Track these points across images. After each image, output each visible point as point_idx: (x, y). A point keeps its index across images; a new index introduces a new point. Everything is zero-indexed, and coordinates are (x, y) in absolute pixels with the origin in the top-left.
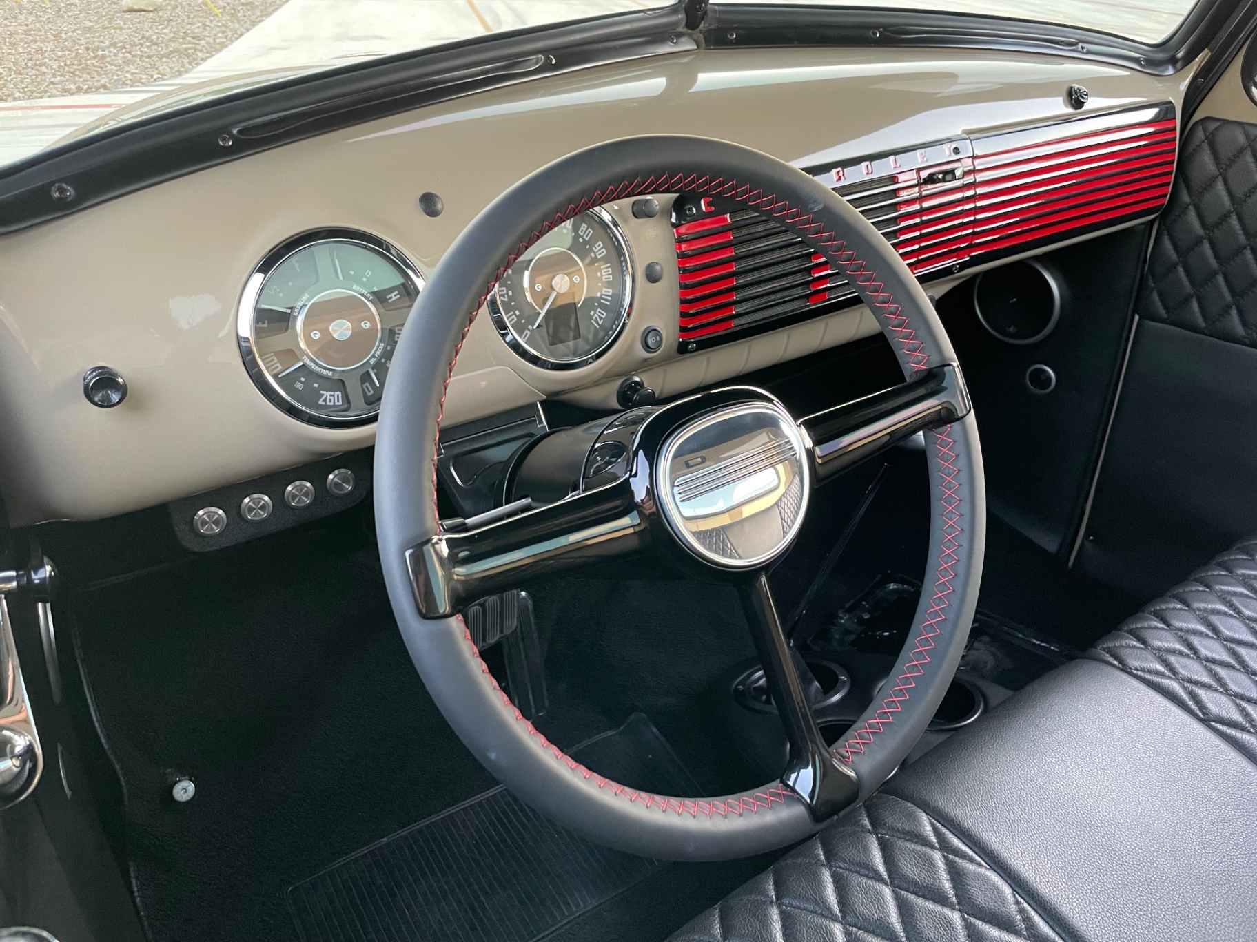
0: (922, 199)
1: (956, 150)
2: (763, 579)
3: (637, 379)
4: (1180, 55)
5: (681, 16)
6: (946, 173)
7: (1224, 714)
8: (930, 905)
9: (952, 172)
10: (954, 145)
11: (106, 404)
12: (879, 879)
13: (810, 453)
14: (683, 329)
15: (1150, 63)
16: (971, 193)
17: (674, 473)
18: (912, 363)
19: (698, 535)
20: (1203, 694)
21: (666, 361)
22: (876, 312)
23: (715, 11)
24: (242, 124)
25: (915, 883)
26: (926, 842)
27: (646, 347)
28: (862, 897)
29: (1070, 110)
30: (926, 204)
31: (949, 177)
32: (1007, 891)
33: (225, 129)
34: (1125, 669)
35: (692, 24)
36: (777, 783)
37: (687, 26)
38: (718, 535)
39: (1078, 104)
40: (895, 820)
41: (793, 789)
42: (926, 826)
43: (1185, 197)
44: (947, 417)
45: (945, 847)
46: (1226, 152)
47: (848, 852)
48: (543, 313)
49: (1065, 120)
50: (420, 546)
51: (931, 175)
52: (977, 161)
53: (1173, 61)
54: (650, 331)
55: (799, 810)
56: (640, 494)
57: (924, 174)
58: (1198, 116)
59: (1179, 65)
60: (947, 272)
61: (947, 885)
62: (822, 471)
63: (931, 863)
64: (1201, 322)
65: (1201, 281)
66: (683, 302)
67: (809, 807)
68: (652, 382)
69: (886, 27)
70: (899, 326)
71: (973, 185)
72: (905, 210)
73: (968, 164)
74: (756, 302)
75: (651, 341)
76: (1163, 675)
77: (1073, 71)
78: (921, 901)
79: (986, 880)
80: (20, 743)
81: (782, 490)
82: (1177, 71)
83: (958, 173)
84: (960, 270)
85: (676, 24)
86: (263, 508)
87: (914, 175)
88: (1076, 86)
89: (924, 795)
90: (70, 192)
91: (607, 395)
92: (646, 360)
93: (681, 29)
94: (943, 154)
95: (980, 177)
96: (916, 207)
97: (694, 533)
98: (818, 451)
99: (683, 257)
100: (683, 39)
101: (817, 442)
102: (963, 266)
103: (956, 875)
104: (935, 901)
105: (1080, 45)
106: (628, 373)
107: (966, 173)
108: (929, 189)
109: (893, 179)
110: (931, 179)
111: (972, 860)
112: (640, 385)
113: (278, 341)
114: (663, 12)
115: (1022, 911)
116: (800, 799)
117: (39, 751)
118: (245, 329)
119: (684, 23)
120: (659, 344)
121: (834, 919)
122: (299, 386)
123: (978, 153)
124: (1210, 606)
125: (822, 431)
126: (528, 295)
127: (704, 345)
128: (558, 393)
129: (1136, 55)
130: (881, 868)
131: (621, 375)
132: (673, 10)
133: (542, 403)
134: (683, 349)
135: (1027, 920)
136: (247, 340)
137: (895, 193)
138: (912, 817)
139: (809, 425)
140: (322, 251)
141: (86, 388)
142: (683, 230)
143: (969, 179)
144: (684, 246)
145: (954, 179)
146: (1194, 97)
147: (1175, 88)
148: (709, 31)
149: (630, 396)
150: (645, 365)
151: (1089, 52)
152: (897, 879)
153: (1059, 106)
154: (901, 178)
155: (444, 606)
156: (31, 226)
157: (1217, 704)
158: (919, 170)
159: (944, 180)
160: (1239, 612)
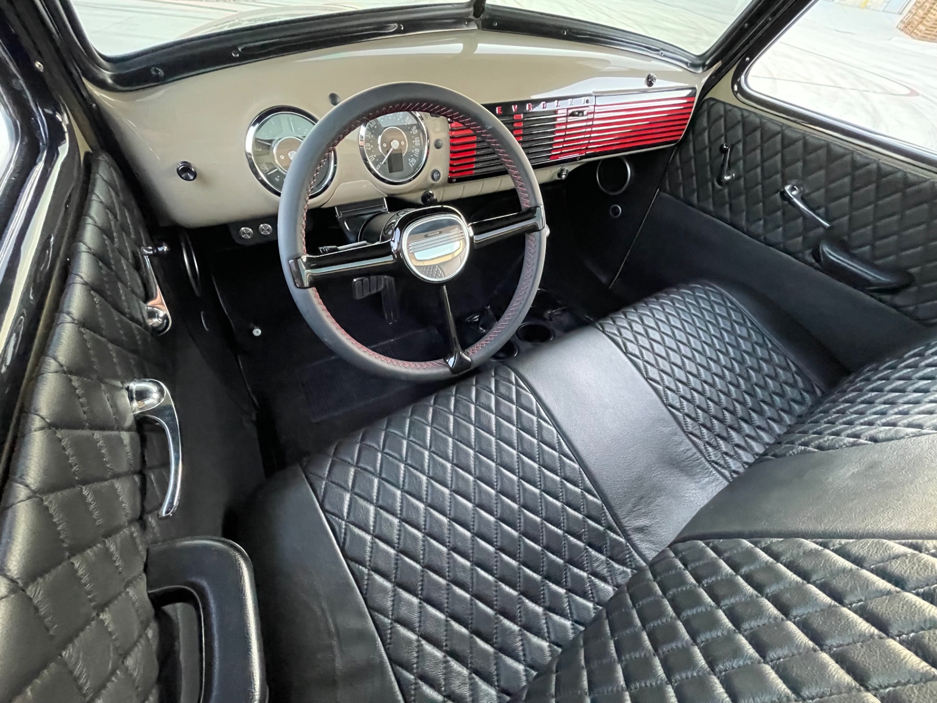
0: (567, 123)
1: (587, 101)
2: (445, 287)
3: (431, 192)
4: (707, 62)
5: (471, 9)
6: (579, 112)
7: (633, 352)
8: (506, 402)
9: (582, 112)
10: (587, 98)
11: (187, 179)
12: (491, 392)
13: (471, 239)
14: (450, 172)
15: (694, 66)
16: (590, 123)
17: (409, 240)
18: (525, 204)
19: (417, 267)
20: (628, 344)
21: (443, 185)
22: (514, 179)
23: (488, 9)
24: (245, 46)
25: (503, 394)
26: (511, 382)
27: (433, 178)
28: (484, 398)
29: (646, 87)
30: (569, 126)
31: (581, 114)
32: (534, 400)
33: (235, 48)
34: (604, 332)
35: (477, 14)
36: (442, 360)
37: (474, 15)
38: (430, 268)
39: (650, 84)
40: (502, 373)
41: (447, 363)
42: (513, 376)
43: (691, 137)
44: (535, 229)
45: (517, 384)
46: (713, 117)
47: (482, 382)
48: (387, 157)
49: (644, 91)
50: (297, 258)
51: (573, 112)
52: (596, 108)
53: (703, 65)
54: (435, 171)
55: (448, 370)
56: (394, 246)
57: (570, 111)
58: (708, 96)
59: (706, 68)
60: (574, 159)
61: (514, 397)
62: (475, 247)
63: (510, 389)
64: (682, 195)
65: (688, 176)
66: (451, 159)
67: (451, 369)
68: (437, 195)
69: (570, 29)
70: (521, 186)
71: (593, 120)
72: (558, 128)
73: (591, 109)
74: (485, 163)
75: (435, 176)
76: (616, 335)
77: (653, 65)
78: (504, 401)
79: (529, 397)
80: (161, 314)
81: (460, 250)
82: (704, 71)
83: (585, 113)
84: (580, 159)
85: (468, 14)
86: (268, 230)
87: (565, 111)
88: (652, 74)
89: (515, 367)
90: (161, 73)
91: (417, 197)
92: (433, 184)
93: (471, 17)
94: (581, 102)
95: (596, 116)
96: (564, 127)
97: (415, 266)
98: (475, 238)
99: (452, 138)
100: (473, 23)
101: (475, 234)
102: (582, 158)
103: (518, 394)
104: (508, 401)
105: (661, 51)
106: (427, 189)
107: (588, 113)
108: (571, 119)
109: (555, 112)
110: (572, 115)
111: (525, 390)
112: (432, 195)
113: (266, 159)
114: (463, 6)
115: (537, 408)
116: (448, 366)
117: (170, 317)
118: (249, 148)
119: (472, 13)
120: (439, 177)
121: (473, 403)
122: (277, 180)
123: (597, 104)
124: (644, 312)
125: (478, 230)
126: (380, 148)
127: (460, 180)
128: (393, 195)
129: (686, 60)
130: (493, 389)
131: (424, 189)
132: (468, 5)
133: (386, 198)
134: (450, 181)
135: (538, 411)
136: (250, 154)
137: (555, 119)
138: (509, 374)
139: (473, 226)
140: (283, 117)
141: (178, 170)
142: (453, 125)
143: (591, 116)
144: (453, 133)
145: (583, 115)
146: (707, 87)
147: (700, 79)
148: (485, 19)
149: (427, 199)
150: (432, 186)
151: (665, 56)
152: (498, 393)
153: (642, 84)
154: (559, 112)
155: (306, 284)
156: (148, 87)
157: (632, 348)
158: (568, 109)
159: (578, 116)
160: (654, 316)
